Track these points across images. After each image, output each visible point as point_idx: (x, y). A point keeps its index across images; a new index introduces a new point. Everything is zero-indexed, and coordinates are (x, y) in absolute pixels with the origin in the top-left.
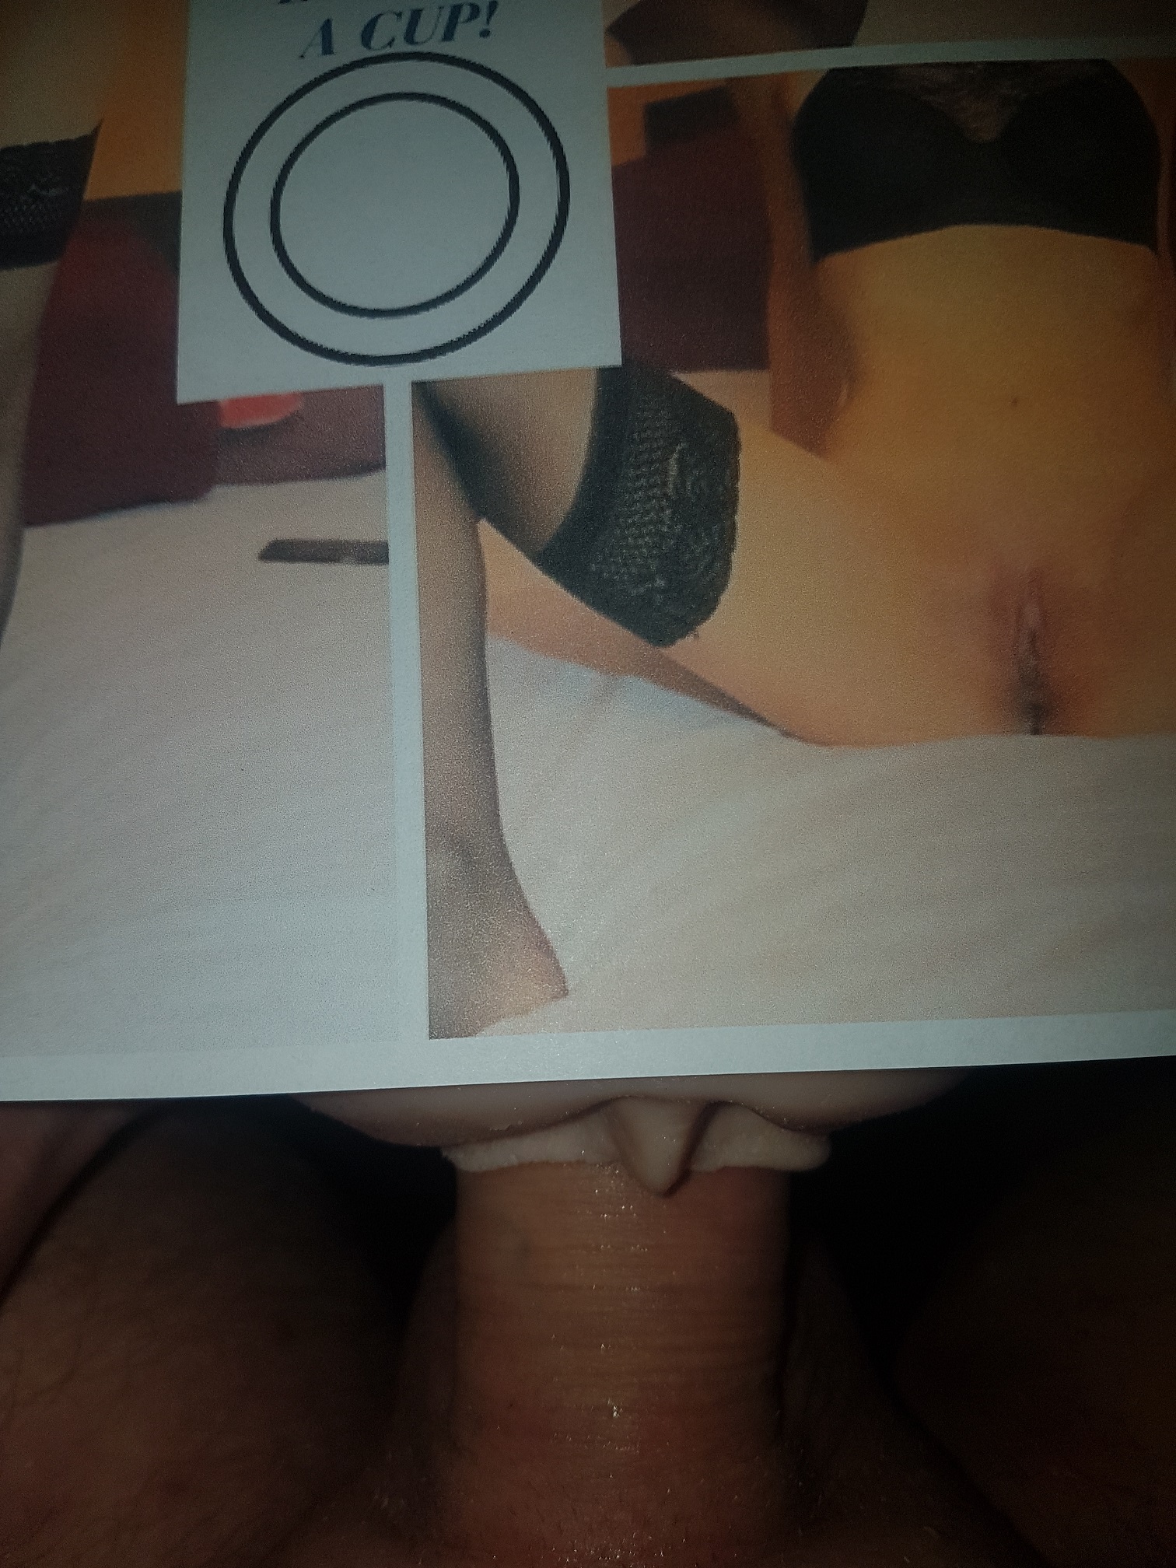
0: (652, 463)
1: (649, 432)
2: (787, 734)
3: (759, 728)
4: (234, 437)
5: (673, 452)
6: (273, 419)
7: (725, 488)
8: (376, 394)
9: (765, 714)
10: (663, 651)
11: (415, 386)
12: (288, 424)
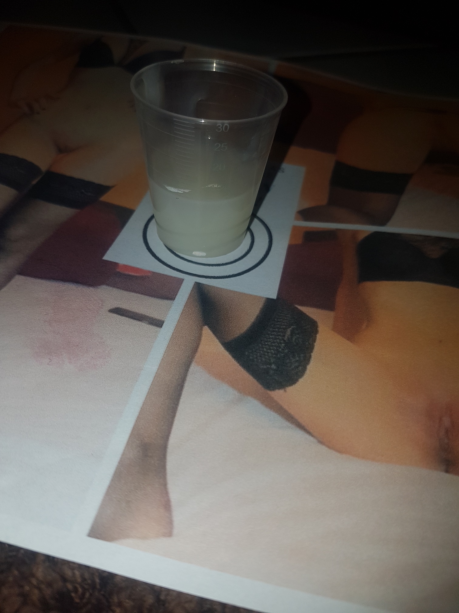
0: (280, 328)
1: (281, 320)
2: (321, 442)
3: (307, 436)
4: (120, 275)
5: (289, 327)
6: (138, 275)
7: (309, 344)
8: (181, 281)
9: (311, 431)
10: (269, 392)
11: (196, 283)
12: (143, 278)
